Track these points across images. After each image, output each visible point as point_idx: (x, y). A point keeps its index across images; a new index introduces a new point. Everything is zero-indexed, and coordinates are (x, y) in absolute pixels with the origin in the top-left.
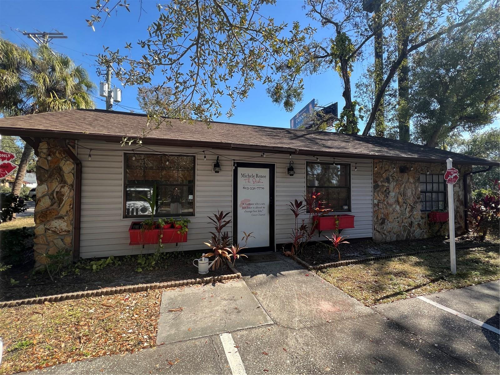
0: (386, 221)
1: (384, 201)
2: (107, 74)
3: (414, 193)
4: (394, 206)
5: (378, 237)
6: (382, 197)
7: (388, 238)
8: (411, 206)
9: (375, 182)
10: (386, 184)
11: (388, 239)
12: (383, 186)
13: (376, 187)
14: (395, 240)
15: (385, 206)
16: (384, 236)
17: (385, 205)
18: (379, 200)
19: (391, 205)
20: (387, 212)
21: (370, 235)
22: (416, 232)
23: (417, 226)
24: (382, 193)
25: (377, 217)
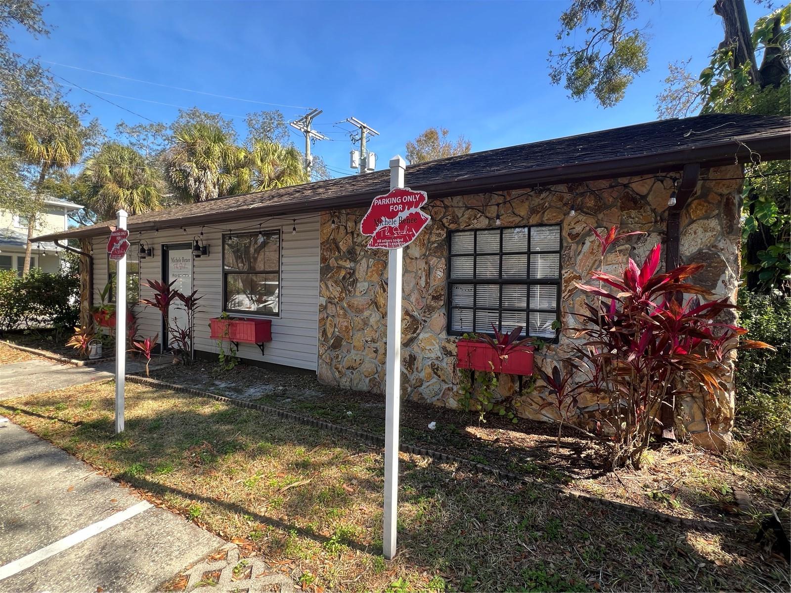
0: (344, 343)
1: (341, 300)
2: (361, 139)
3: (423, 283)
4: (366, 313)
5: (326, 373)
6: (335, 291)
7: (344, 380)
8: (412, 316)
9: (324, 260)
10: (348, 264)
11: (345, 382)
12: (340, 268)
13: (326, 270)
14: (365, 389)
15: (341, 312)
16: (337, 374)
17: (343, 308)
18: (329, 298)
19: (360, 311)
20: (346, 324)
21: (312, 366)
22: (425, 385)
23: (430, 370)
24: (336, 282)
25: (324, 333)
